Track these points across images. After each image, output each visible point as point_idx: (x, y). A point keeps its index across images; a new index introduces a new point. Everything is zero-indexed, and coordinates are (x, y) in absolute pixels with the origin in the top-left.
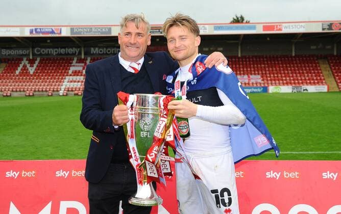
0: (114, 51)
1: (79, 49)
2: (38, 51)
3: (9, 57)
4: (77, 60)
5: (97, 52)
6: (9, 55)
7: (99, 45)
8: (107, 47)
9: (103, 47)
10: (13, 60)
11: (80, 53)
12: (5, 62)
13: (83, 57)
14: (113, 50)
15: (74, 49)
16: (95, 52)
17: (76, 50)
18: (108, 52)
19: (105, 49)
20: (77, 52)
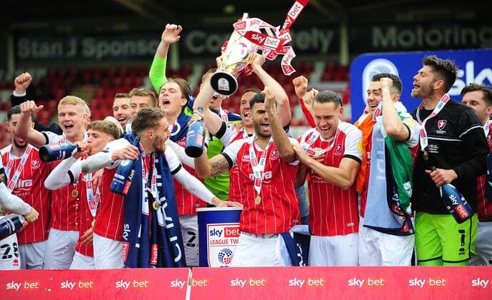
0: (452, 37)
1: (330, 34)
2: (197, 42)
3: (106, 65)
4: (327, 70)
5: (394, 43)
6: (105, 58)
7: (400, 17)
8: (427, 26)
9: (412, 26)
10: (117, 74)
11: (335, 48)
12: (92, 81)
13: (344, 59)
14: (448, 32)
15: (315, 32)
16: (384, 43)
17: (322, 35)
18: (429, 41)
19: (420, 31)
20: (326, 44)
